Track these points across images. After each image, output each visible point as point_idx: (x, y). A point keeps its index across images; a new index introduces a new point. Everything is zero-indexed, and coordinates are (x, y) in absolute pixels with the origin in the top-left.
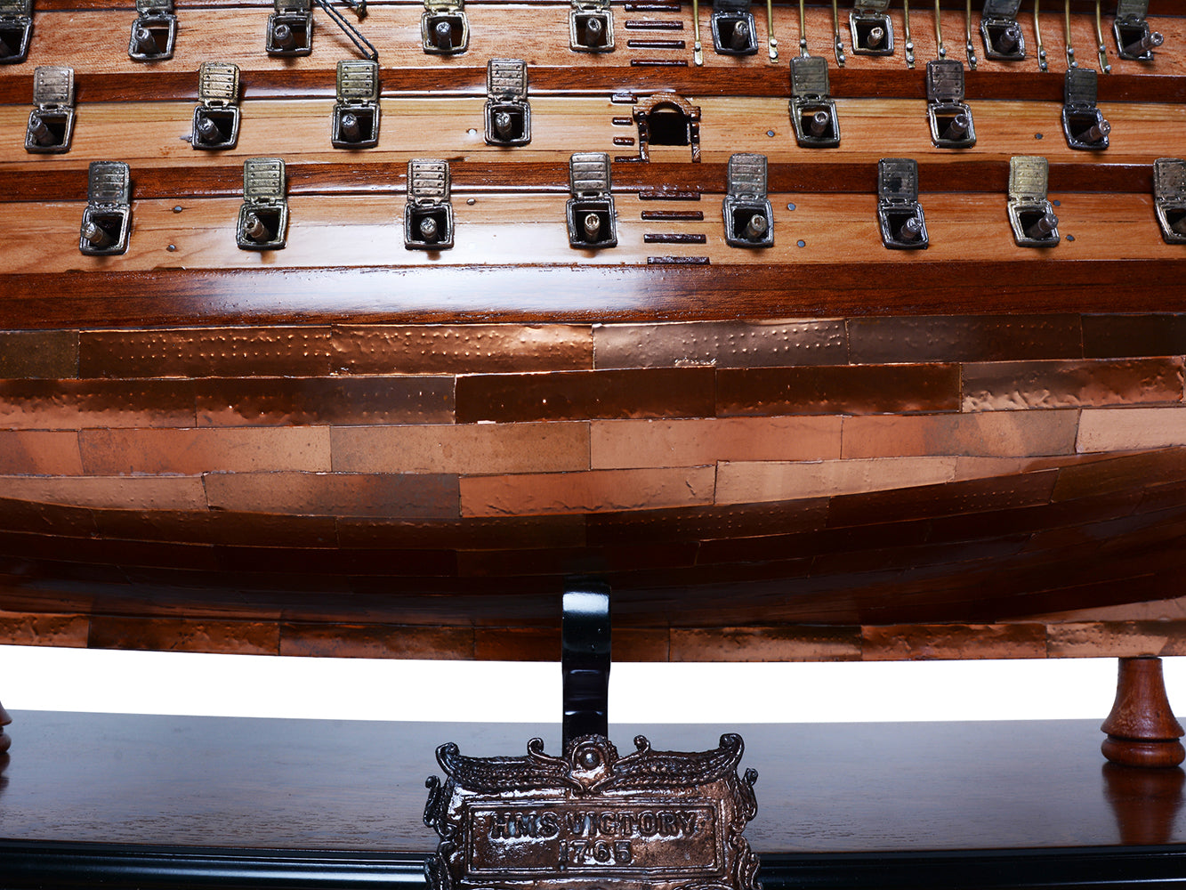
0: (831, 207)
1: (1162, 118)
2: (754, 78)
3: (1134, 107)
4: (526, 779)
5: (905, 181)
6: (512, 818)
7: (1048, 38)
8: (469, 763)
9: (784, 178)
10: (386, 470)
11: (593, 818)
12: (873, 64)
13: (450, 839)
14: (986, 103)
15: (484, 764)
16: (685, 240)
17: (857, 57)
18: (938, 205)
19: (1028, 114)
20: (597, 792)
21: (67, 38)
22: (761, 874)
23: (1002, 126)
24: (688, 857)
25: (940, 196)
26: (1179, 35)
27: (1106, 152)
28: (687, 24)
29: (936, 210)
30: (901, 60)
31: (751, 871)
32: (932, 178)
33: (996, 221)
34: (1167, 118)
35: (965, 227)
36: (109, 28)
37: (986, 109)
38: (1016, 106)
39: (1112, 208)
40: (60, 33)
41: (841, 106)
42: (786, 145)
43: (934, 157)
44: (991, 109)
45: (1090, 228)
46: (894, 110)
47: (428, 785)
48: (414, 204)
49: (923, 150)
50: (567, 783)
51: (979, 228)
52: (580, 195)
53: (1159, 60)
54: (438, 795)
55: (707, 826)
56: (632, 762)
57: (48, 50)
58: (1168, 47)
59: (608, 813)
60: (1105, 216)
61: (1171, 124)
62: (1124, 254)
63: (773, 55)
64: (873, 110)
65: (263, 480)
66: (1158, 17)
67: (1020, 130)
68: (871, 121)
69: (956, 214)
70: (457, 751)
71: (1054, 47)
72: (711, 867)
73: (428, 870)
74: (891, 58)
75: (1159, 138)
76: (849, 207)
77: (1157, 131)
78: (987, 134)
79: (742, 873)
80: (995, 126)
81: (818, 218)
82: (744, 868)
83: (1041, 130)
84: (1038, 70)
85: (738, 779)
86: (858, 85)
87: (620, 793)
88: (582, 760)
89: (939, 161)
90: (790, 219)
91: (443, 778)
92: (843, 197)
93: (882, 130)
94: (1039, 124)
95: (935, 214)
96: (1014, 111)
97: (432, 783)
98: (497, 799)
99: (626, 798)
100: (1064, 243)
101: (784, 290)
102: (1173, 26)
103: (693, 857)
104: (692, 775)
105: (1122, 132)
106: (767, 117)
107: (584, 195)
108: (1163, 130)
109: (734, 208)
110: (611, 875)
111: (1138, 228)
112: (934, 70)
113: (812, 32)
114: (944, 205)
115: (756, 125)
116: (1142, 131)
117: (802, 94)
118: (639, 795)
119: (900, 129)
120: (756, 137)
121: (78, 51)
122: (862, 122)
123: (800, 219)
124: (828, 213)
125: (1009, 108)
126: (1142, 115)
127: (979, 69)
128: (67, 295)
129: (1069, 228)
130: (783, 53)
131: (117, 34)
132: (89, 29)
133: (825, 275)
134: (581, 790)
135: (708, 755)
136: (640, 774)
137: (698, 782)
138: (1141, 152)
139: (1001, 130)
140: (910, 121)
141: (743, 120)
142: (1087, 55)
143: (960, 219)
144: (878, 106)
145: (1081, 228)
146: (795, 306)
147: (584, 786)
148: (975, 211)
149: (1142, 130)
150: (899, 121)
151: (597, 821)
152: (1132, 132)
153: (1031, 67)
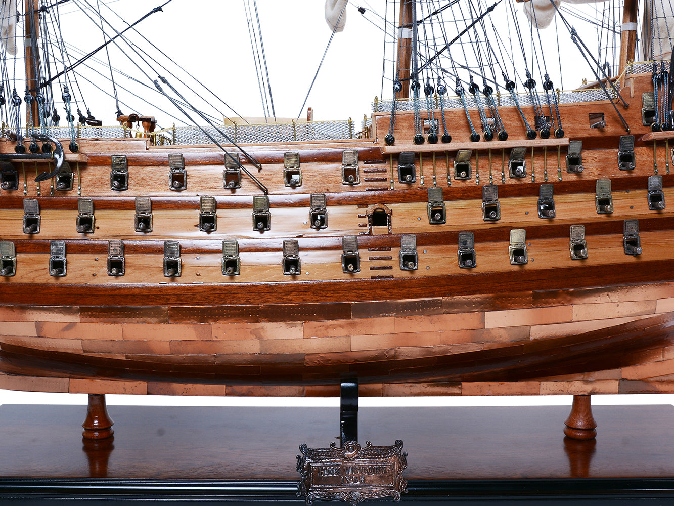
0: (441, 251)
1: (581, 200)
2: (414, 194)
3: (570, 196)
4: (330, 456)
5: (469, 241)
6: (326, 469)
7: (537, 165)
8: (311, 451)
9: (424, 239)
10: (280, 353)
11: (352, 469)
12: (462, 184)
13: (305, 476)
14: (507, 199)
15: (315, 451)
16: (384, 268)
17: (456, 181)
18: (482, 248)
19: (524, 203)
20: (354, 460)
21: (143, 179)
22: (408, 486)
23: (512, 209)
24: (383, 481)
25: (483, 244)
26: (596, 158)
27: (554, 219)
28: (388, 169)
29: (481, 250)
30: (474, 181)
31: (404, 486)
32: (480, 236)
33: (503, 254)
34: (584, 200)
35: (491, 257)
36: (159, 175)
37: (507, 202)
38: (519, 199)
39: (552, 245)
40: (140, 177)
41: (448, 204)
42: (424, 224)
43: (483, 226)
44: (509, 201)
45: (541, 255)
46: (469, 205)
47: (297, 458)
48: (286, 258)
49: (479, 223)
50: (343, 457)
51: (497, 258)
52: (346, 252)
53: (585, 172)
54: (301, 461)
55: (390, 471)
56: (365, 450)
57: (136, 184)
58: (590, 165)
59: (357, 467)
60: (547, 249)
61: (585, 203)
62: (553, 266)
63: (422, 182)
64: (460, 206)
65: (235, 356)
66: (587, 150)
67: (520, 210)
68: (459, 211)
69: (489, 252)
70: (306, 446)
71: (539, 170)
72: (391, 485)
73: (298, 486)
74: (470, 180)
75: (578, 210)
76: (448, 251)
77: (578, 207)
78: (506, 213)
79: (401, 487)
80: (510, 209)
81: (434, 256)
82: (402, 485)
83: (529, 210)
84: (531, 182)
85: (401, 456)
86: (455, 195)
87: (361, 460)
88: (348, 449)
89: (485, 228)
90: (424, 257)
91: (302, 455)
92: (445, 246)
93: (463, 214)
94: (528, 207)
95: (480, 252)
96: (518, 202)
97: (298, 457)
98: (320, 462)
99: (363, 462)
100: (530, 262)
101: (420, 287)
102: (594, 154)
103: (385, 481)
104: (385, 454)
105: (563, 208)
106: (418, 211)
107: (348, 252)
108: (581, 206)
109: (403, 255)
110: (358, 487)
111: (561, 253)
112: (485, 190)
113: (438, 170)
114: (484, 248)
115: (414, 215)
116: (571, 208)
117: (432, 202)
118: (367, 461)
119: (470, 214)
120: (413, 221)
121: (148, 185)
122: (457, 211)
123: (428, 257)
124: (438, 254)
125: (517, 201)
126: (573, 199)
127: (506, 183)
128: (162, 293)
129: (533, 255)
130: (426, 181)
131: (163, 177)
132: (151, 175)
133: (436, 281)
134: (348, 459)
135: (391, 448)
136: (368, 454)
137: (387, 457)
138: (569, 217)
139: (511, 211)
140: (475, 209)
141: (409, 214)
142: (553, 173)
143: (489, 254)
144: (463, 203)
145: (538, 255)
146: (424, 294)
147: (349, 457)
148: (496, 250)
149: (572, 206)
150: (470, 210)
151: (354, 469)
152: (566, 208)
153: (528, 180)
